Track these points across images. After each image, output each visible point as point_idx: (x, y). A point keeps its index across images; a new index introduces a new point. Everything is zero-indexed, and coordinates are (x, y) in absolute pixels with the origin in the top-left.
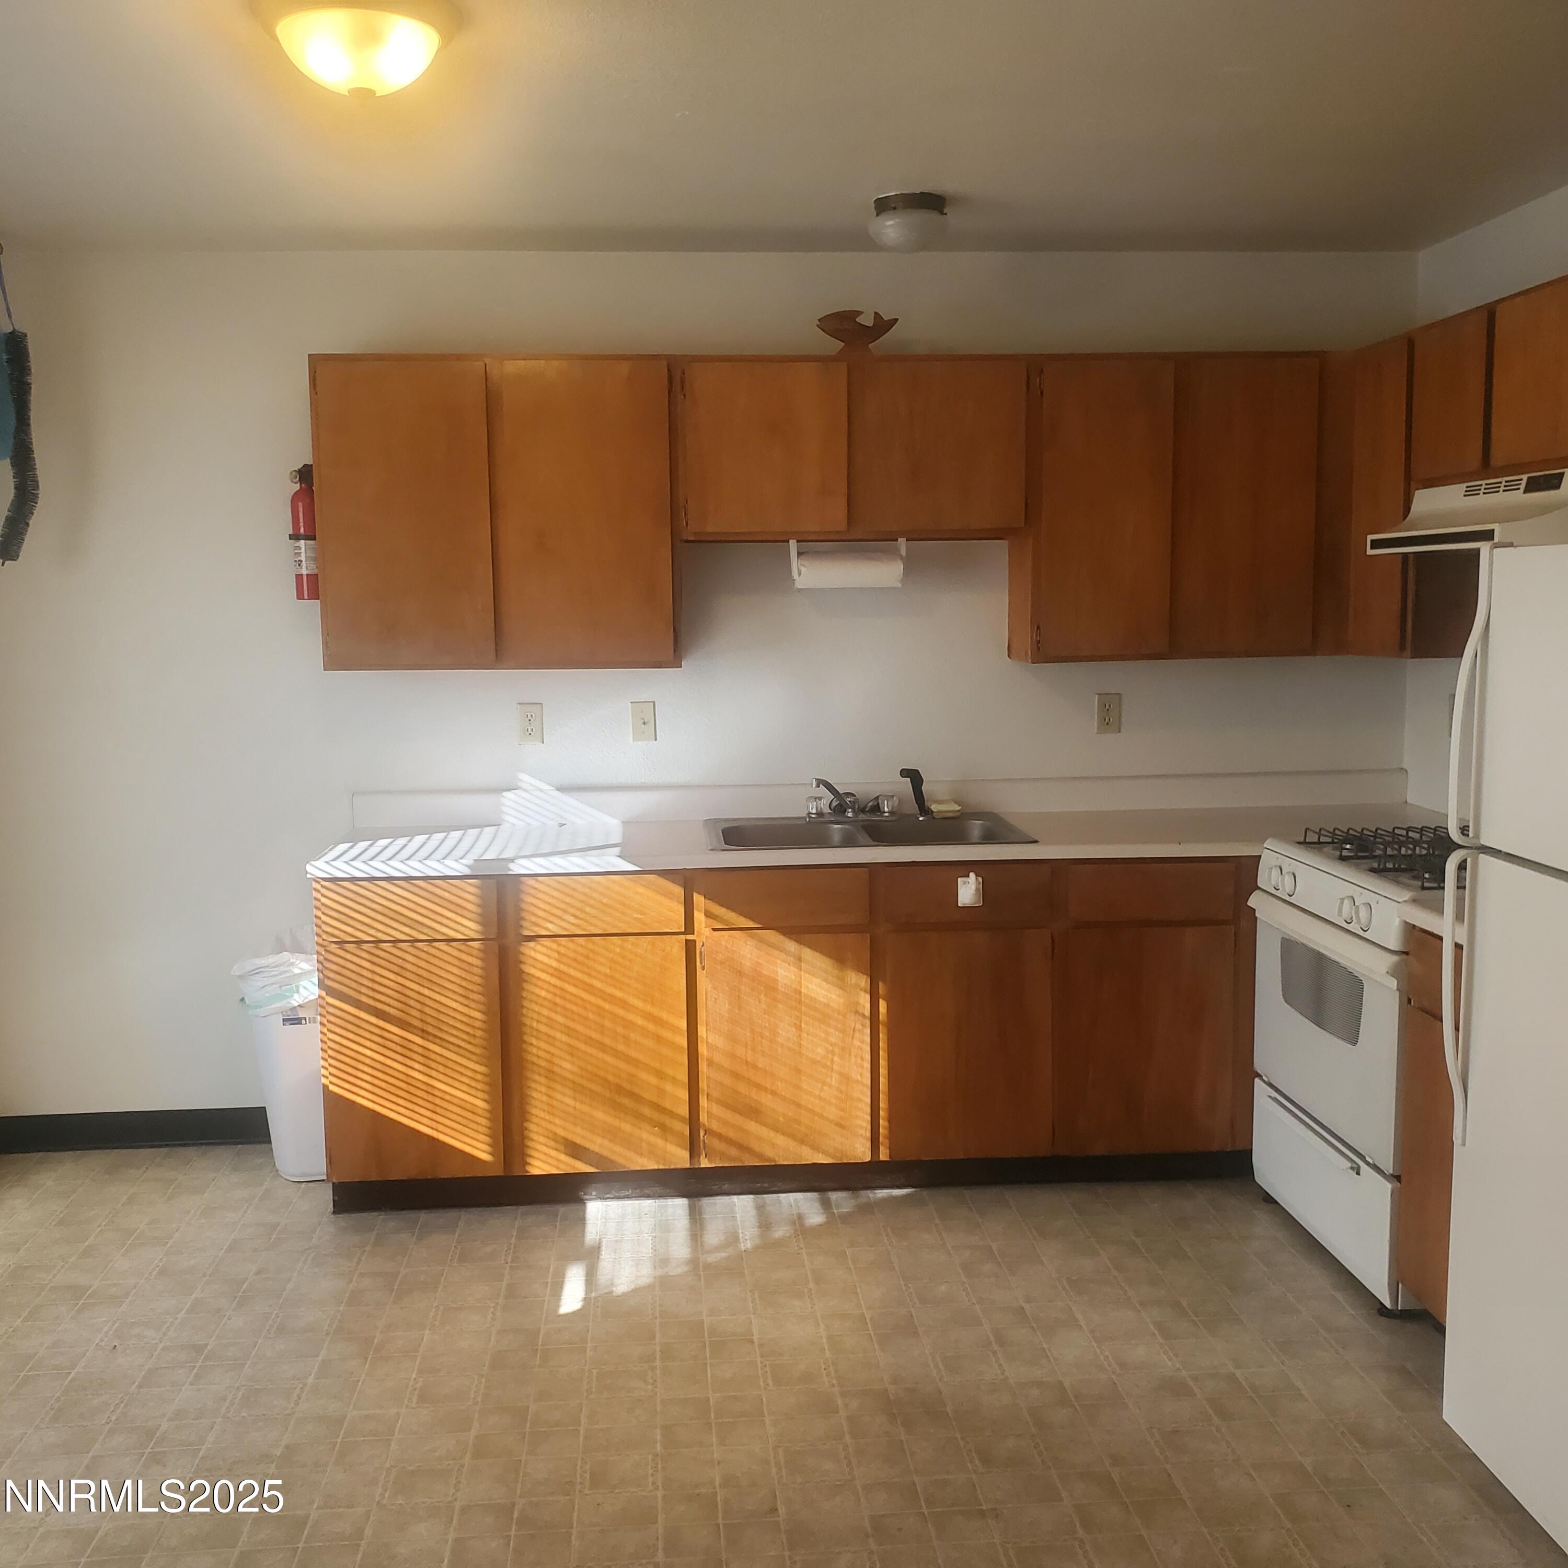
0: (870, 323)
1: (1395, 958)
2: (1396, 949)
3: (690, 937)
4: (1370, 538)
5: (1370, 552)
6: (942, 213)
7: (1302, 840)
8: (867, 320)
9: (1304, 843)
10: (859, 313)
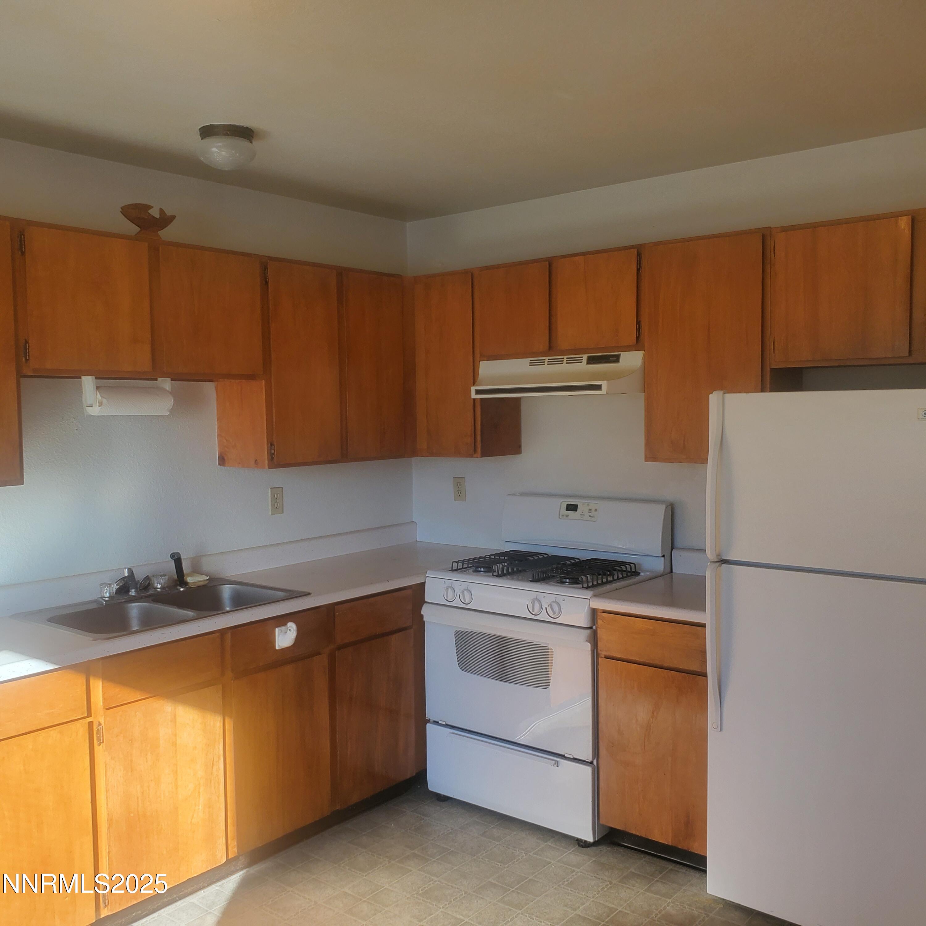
0: (157, 216)
1: (588, 632)
2: (588, 626)
3: (89, 719)
4: (473, 389)
5: (474, 396)
6: (251, 143)
7: (451, 569)
8: (155, 213)
9: (452, 570)
10: (150, 207)
